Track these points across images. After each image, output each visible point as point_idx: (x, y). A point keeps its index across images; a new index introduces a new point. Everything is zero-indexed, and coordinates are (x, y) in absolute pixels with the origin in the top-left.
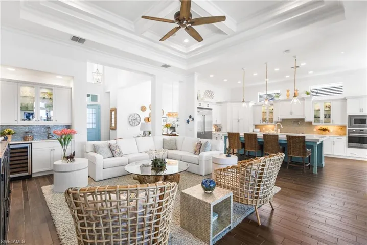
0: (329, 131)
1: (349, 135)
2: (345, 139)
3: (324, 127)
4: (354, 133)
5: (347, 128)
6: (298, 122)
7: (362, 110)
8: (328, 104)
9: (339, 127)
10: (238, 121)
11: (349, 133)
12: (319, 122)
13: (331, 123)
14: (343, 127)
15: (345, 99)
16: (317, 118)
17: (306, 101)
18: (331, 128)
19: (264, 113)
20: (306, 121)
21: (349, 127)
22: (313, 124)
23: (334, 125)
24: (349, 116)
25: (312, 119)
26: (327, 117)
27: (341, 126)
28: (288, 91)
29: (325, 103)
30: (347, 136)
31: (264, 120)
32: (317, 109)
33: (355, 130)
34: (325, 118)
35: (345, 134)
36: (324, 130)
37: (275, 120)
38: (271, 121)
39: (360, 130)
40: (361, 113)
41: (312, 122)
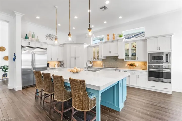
0: (135, 66)
1: (149, 70)
2: (146, 73)
3: (132, 63)
4: (153, 68)
5: (148, 64)
6: (115, 59)
7: (159, 48)
8: (134, 44)
9: (142, 63)
10: (75, 59)
11: (149, 68)
12: (128, 58)
13: (137, 60)
14: (145, 63)
15: (146, 40)
16: (127, 55)
17: (119, 43)
18: (137, 64)
19: (94, 52)
20: (119, 58)
21: (149, 63)
22: (125, 60)
23: (139, 61)
24: (149, 53)
25: (123, 57)
26: (134, 54)
27: (144, 62)
28: (108, 35)
29: (132, 44)
30: (147, 70)
31: (94, 58)
32: (127, 48)
33: (154, 65)
34: (133, 55)
35: (146, 69)
36: (132, 65)
37: (100, 57)
38: (98, 58)
39: (158, 66)
40: (158, 50)
41: (123, 59)
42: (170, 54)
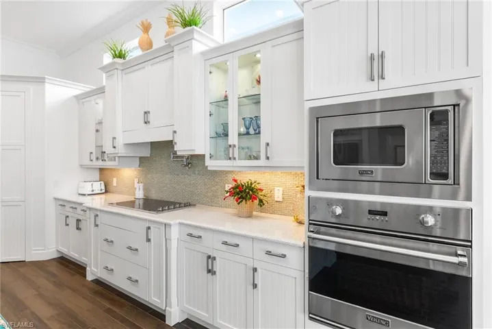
5: (307, 192)
7: (376, 66)
13: (263, 161)
20: (179, 149)
21: (310, 187)
22: (208, 163)
28: (146, 28)
34: (248, 134)
39: (371, 212)
40: (374, 85)
41: (203, 156)
42: (462, 103)
